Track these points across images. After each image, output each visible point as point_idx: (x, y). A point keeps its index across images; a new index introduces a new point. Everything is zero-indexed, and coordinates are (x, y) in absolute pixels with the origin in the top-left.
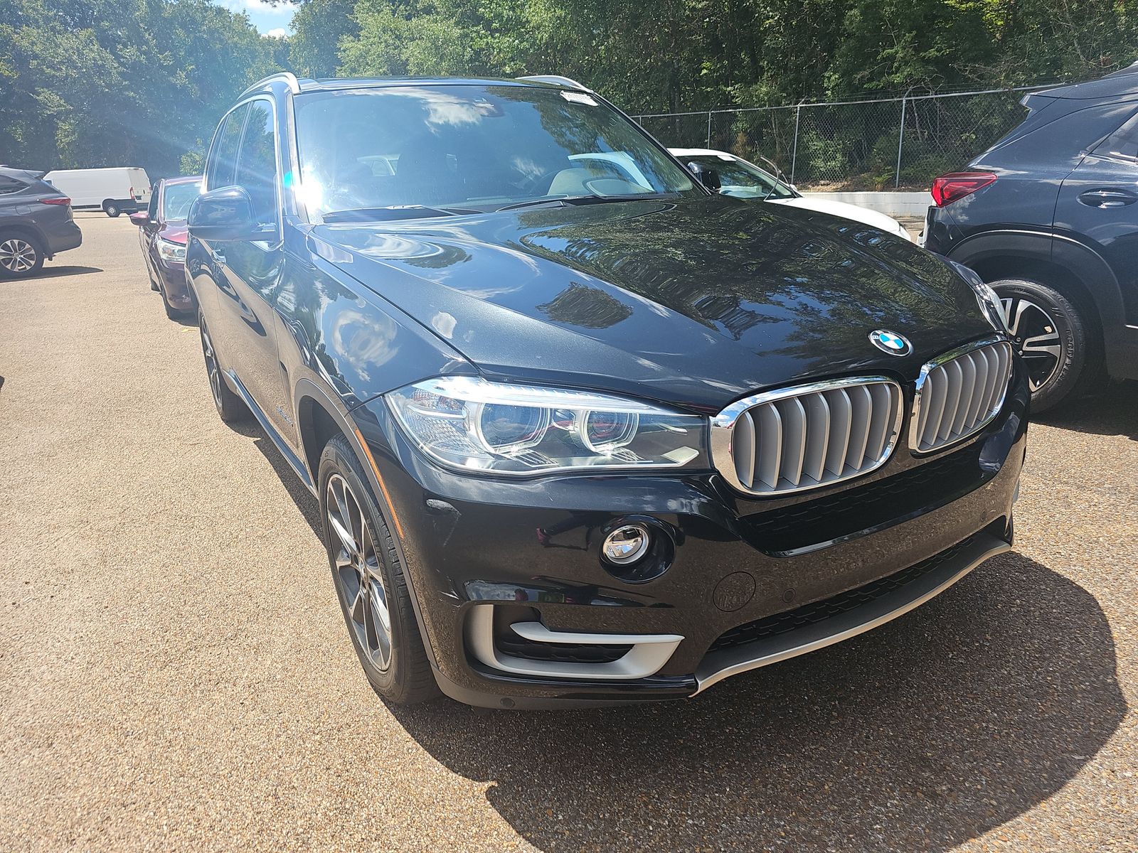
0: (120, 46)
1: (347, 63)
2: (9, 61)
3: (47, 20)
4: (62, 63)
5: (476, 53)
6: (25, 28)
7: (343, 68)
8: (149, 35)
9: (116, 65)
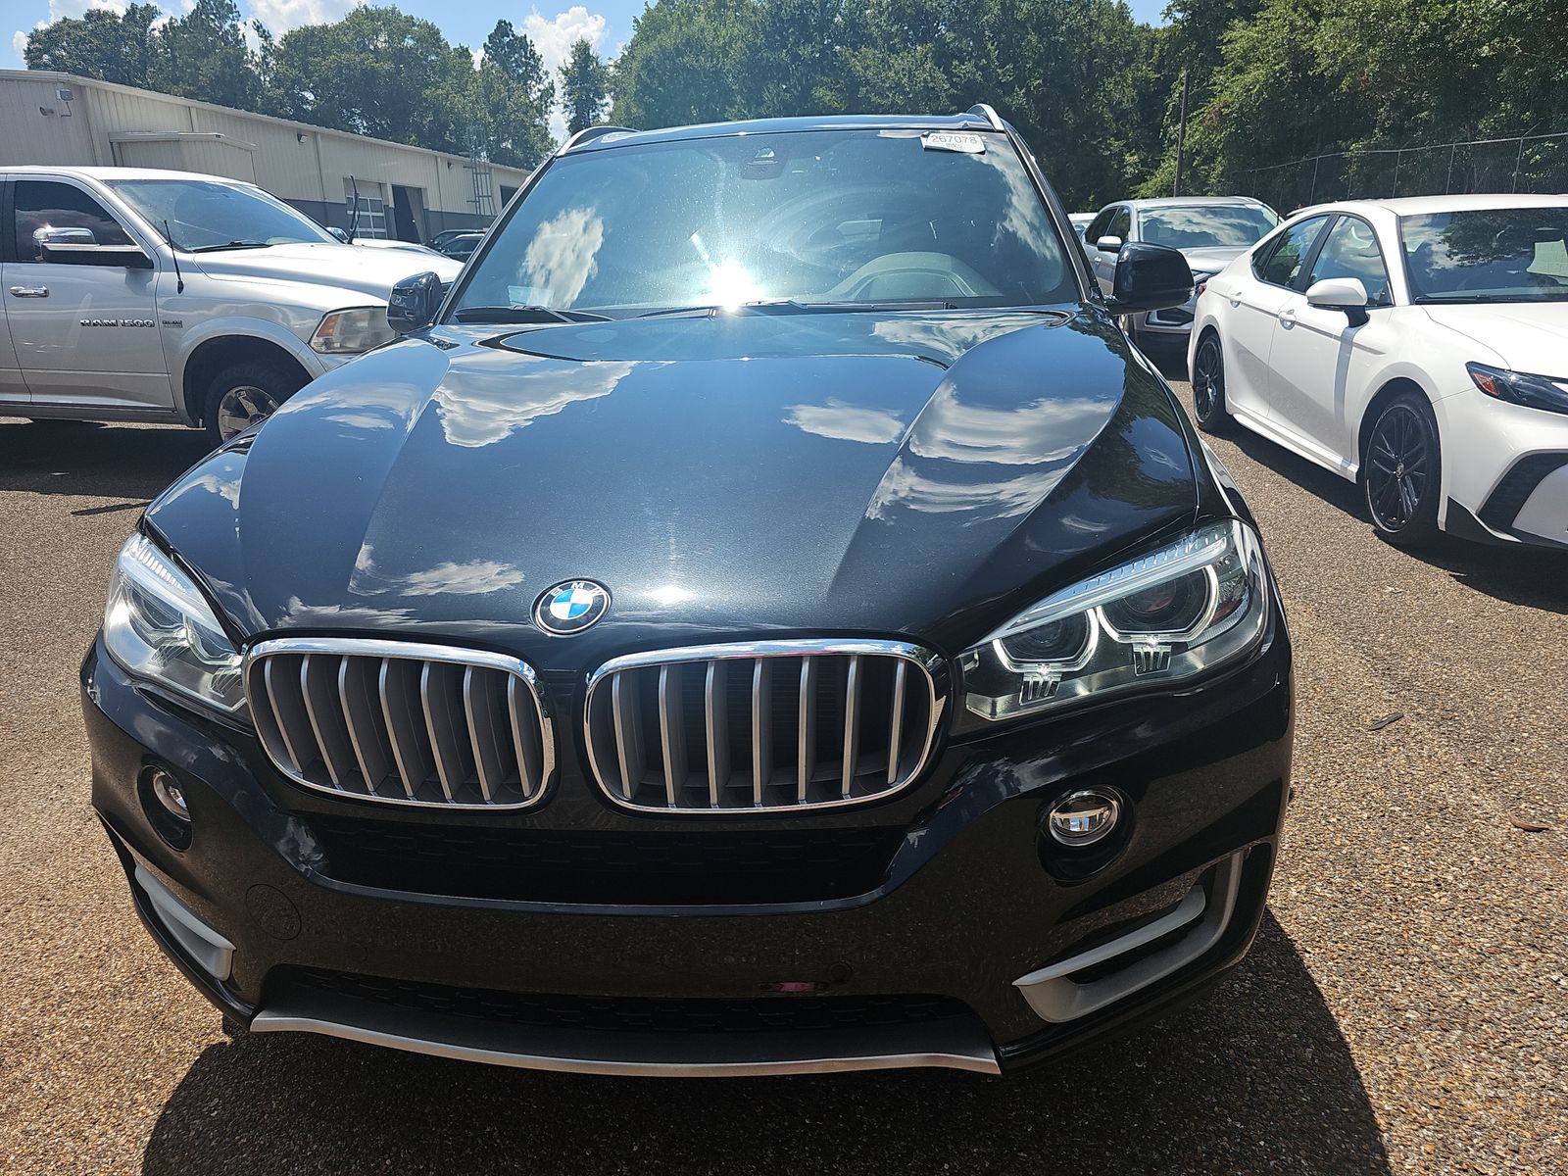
0: (956, 63)
1: (1232, 59)
2: (840, 90)
3: (889, 36)
4: (890, 88)
5: (1434, 27)
6: (863, 49)
7: (1224, 68)
8: (992, 45)
9: (946, 87)
